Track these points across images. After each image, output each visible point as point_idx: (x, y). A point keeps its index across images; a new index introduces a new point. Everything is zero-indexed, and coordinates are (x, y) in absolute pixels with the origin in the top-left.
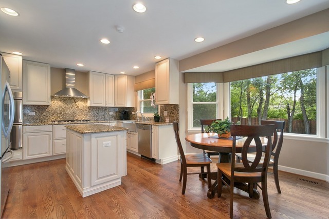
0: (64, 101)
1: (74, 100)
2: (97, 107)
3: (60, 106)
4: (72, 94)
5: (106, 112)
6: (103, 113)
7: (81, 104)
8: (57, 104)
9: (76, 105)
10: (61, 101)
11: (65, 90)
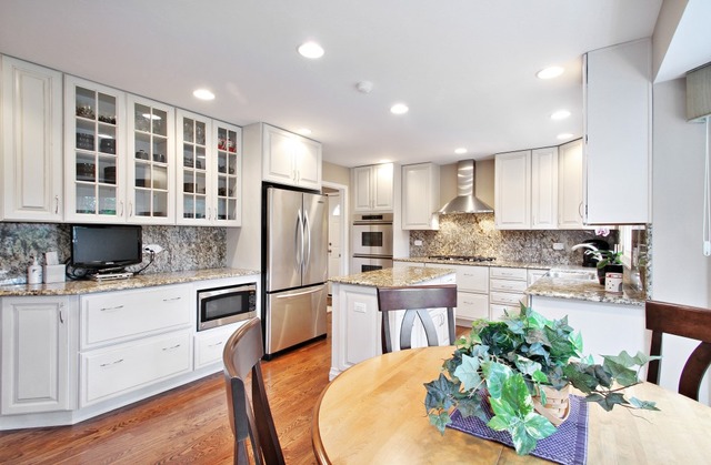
0: (459, 220)
1: (473, 218)
2: (520, 232)
3: (454, 231)
4: (470, 207)
5: (544, 240)
6: (536, 245)
7: (486, 225)
8: (448, 228)
9: (479, 227)
10: (454, 221)
11: (460, 201)
